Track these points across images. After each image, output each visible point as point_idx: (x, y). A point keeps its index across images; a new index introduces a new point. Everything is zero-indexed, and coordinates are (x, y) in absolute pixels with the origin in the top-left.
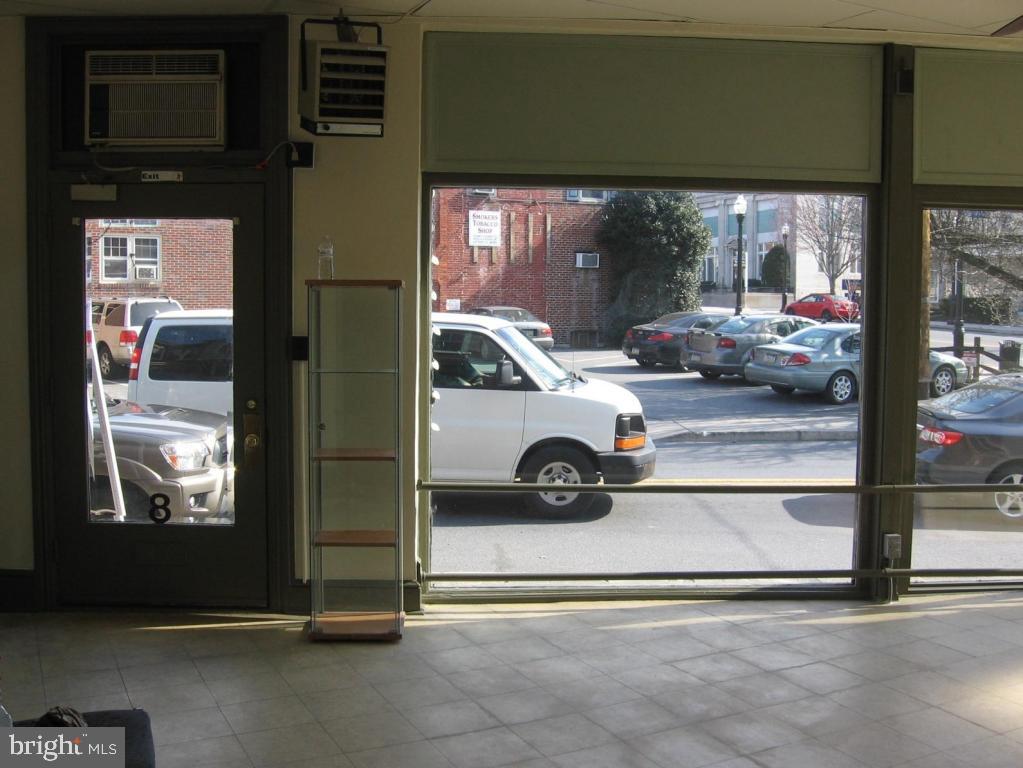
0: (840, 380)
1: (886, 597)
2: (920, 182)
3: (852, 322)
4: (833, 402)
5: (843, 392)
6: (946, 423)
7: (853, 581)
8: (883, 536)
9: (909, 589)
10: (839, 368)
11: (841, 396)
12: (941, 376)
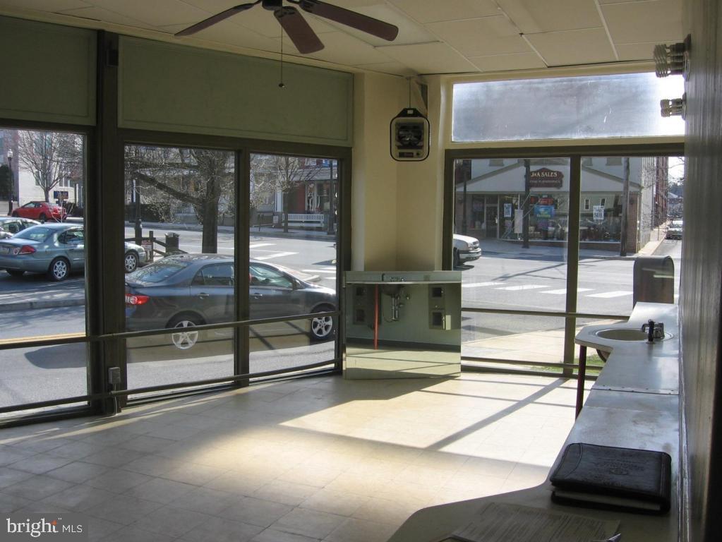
0: (58, 264)
1: (113, 411)
2: (123, 127)
3: (63, 222)
4: (54, 280)
5: (61, 272)
6: (137, 290)
7: (89, 403)
8: (108, 369)
9: (128, 404)
10: (57, 255)
11: (60, 275)
12: (129, 258)
